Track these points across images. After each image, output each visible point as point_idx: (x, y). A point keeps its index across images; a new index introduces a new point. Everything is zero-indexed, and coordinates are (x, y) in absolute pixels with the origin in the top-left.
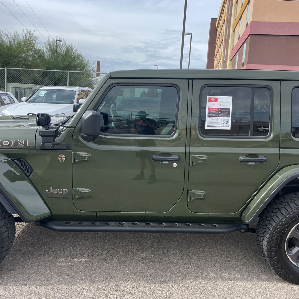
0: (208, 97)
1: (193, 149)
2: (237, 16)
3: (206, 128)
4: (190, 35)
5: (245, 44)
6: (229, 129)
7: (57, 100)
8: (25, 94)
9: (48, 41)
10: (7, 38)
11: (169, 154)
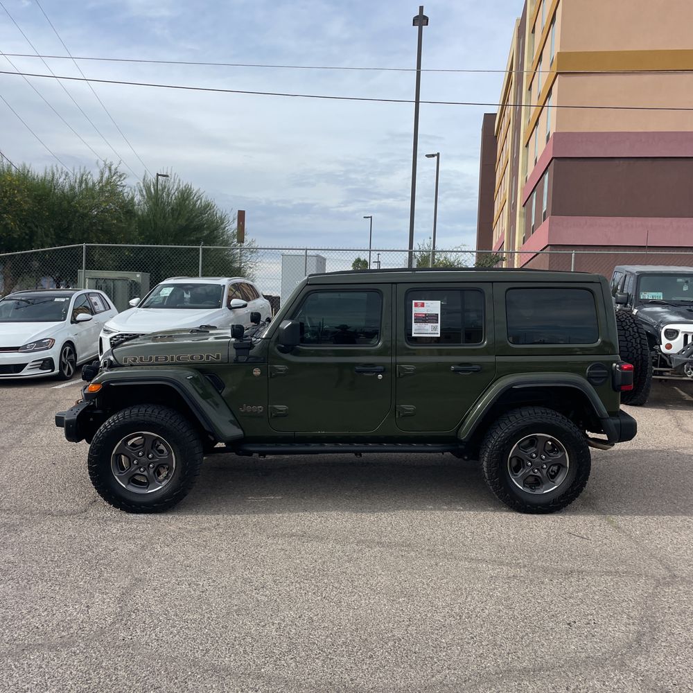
0: (414, 302)
1: (400, 359)
2: (531, 116)
3: (413, 335)
4: (436, 157)
5: (546, 177)
6: (439, 335)
7: (191, 303)
8: (114, 292)
9: (144, 179)
10: (65, 179)
11: (372, 365)
